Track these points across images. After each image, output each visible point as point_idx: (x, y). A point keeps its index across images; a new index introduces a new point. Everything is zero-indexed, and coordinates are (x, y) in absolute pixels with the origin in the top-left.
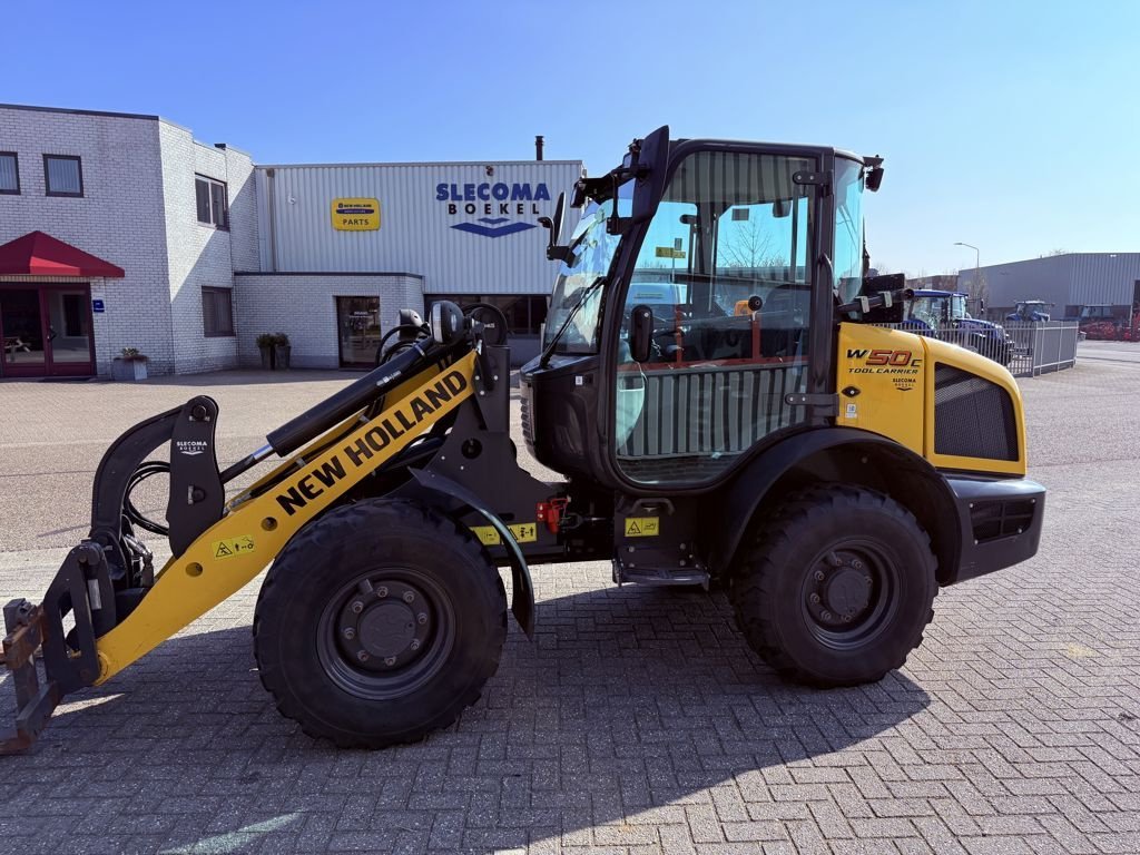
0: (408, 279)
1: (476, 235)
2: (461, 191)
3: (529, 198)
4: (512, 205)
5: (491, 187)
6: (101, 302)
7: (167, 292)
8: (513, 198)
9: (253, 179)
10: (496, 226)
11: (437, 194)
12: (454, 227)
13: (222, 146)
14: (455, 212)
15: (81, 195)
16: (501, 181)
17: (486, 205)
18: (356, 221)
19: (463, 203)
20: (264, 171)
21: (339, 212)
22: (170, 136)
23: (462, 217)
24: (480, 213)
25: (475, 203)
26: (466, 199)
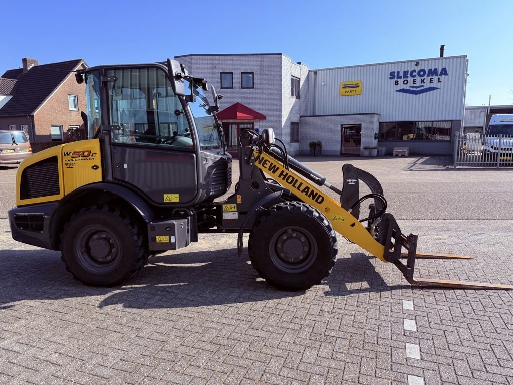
0: (375, 116)
1: (408, 94)
2: (402, 74)
3: (437, 75)
4: (427, 79)
5: (417, 71)
6: (257, 129)
7: (281, 125)
8: (428, 76)
9: (308, 76)
10: (418, 89)
11: (390, 76)
12: (397, 91)
13: (299, 63)
14: (398, 84)
15: (253, 88)
16: (423, 68)
17: (414, 80)
18: (351, 91)
19: (402, 80)
20: (312, 73)
21: (343, 88)
22: (285, 60)
23: (401, 86)
24: (411, 83)
25: (408, 79)
26: (404, 78)
